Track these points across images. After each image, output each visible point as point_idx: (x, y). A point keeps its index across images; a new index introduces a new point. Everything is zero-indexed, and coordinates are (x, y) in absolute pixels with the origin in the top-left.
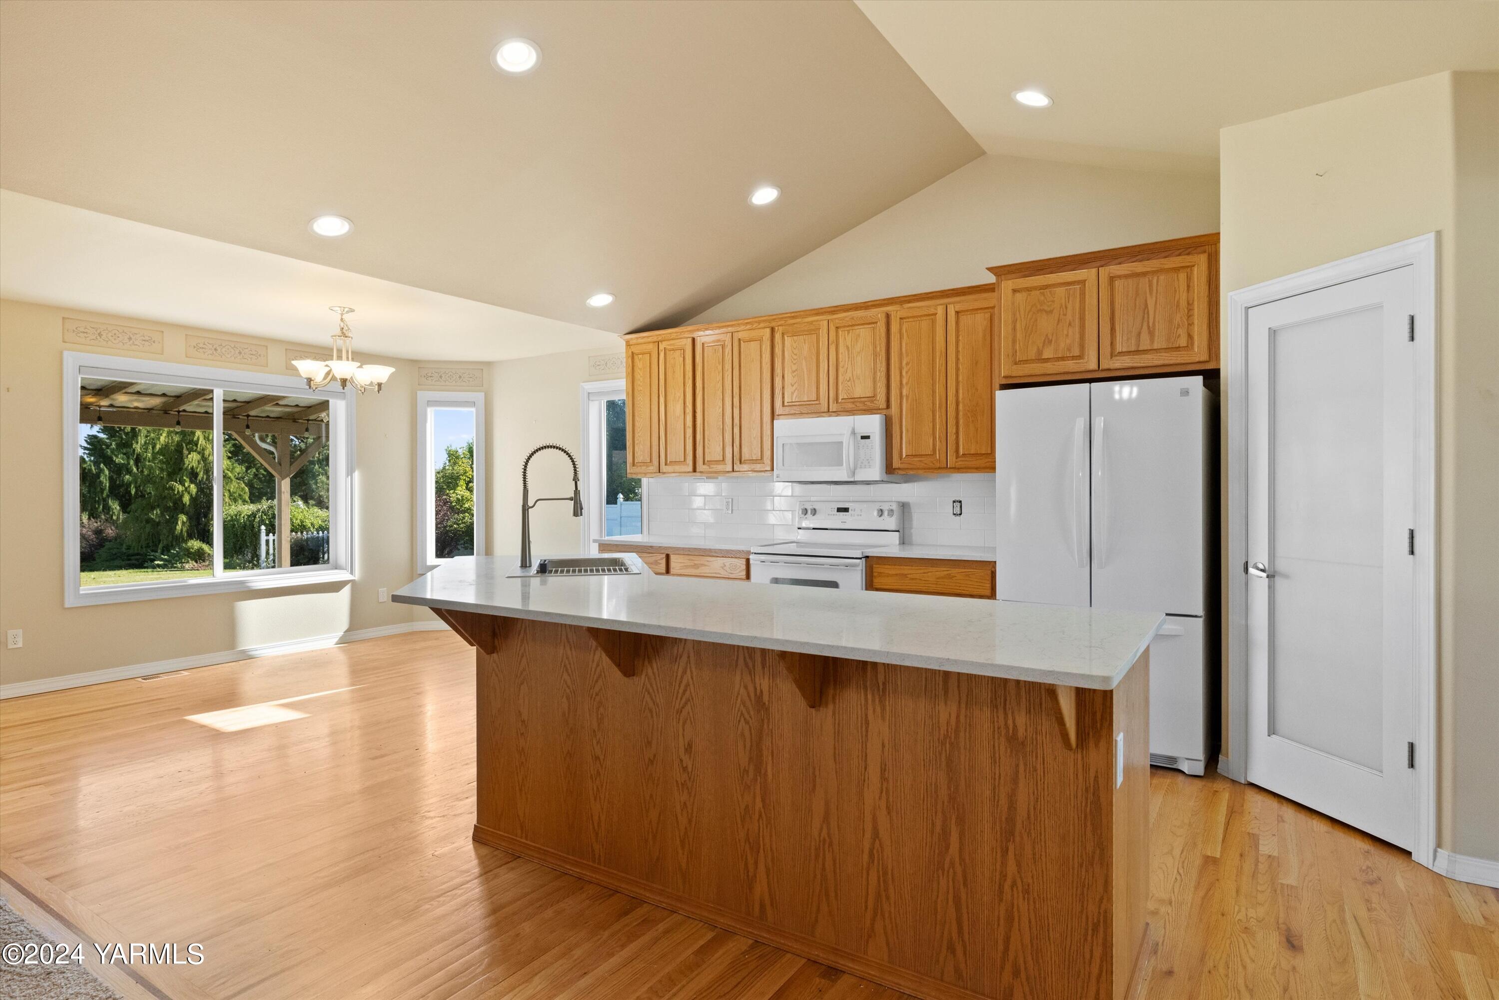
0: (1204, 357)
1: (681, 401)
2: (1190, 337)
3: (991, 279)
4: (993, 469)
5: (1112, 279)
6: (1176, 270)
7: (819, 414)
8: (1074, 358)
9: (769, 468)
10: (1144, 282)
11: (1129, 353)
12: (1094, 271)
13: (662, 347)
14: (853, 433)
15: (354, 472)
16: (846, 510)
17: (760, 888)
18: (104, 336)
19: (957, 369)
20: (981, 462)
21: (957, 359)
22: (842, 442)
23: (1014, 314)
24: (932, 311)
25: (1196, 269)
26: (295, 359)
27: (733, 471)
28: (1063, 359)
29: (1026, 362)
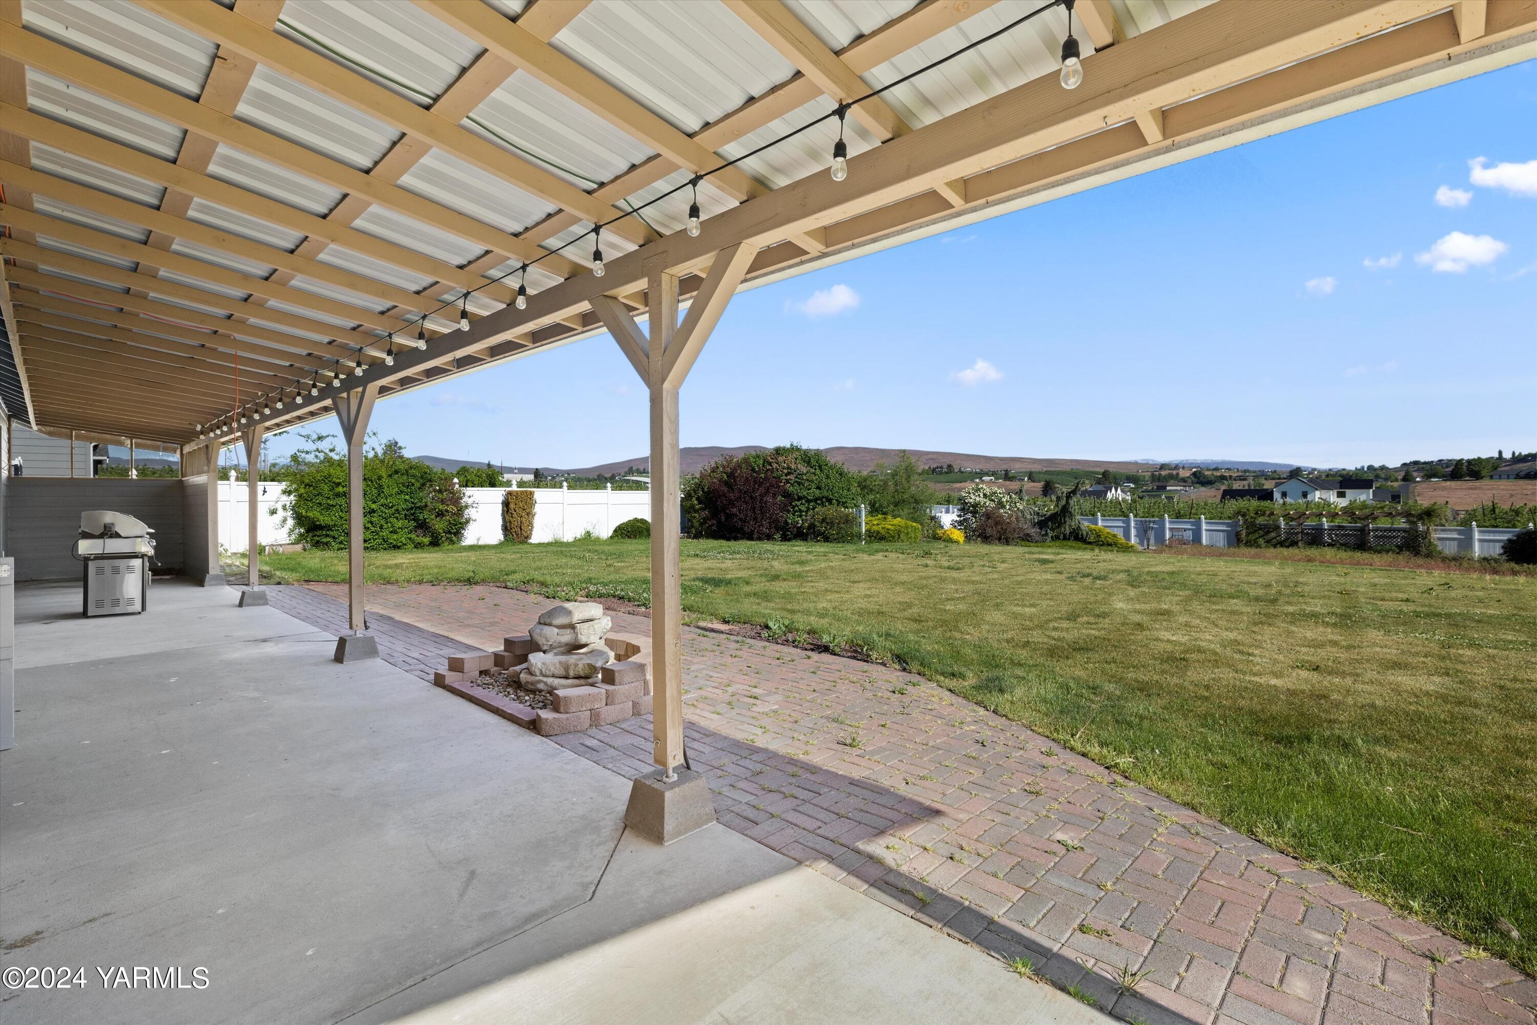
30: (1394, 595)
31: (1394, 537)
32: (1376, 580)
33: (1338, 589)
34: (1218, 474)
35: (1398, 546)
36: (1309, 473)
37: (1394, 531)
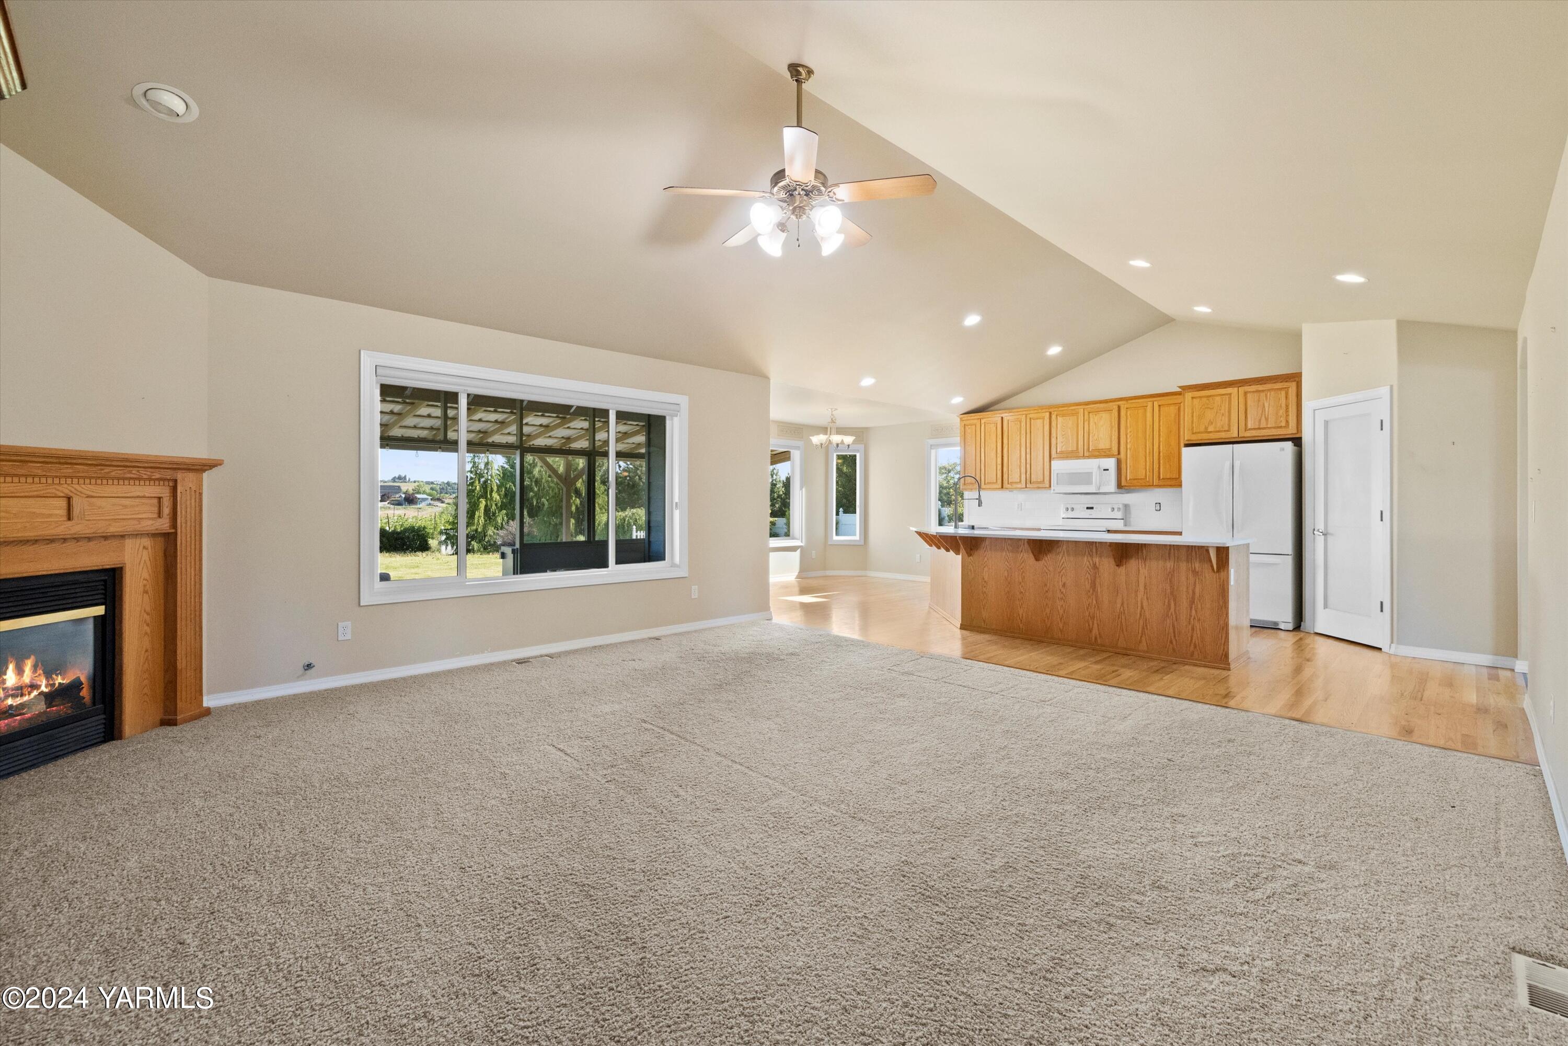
0: (1295, 431)
1: (995, 450)
2: (1287, 422)
3: (1179, 390)
4: (1180, 485)
5: (1246, 393)
6: (1281, 389)
7: (1078, 457)
8: (1225, 431)
9: (1048, 486)
10: (1263, 395)
11: (1254, 429)
12: (1236, 389)
13: (983, 422)
14: (1099, 467)
16: (1092, 508)
17: (1095, 631)
19: (1159, 435)
20: (1173, 482)
21: (1159, 430)
22: (1092, 473)
23: (1193, 409)
24: (1145, 405)
25: (1290, 389)
27: (1026, 488)
28: (1219, 431)
29: (1199, 433)
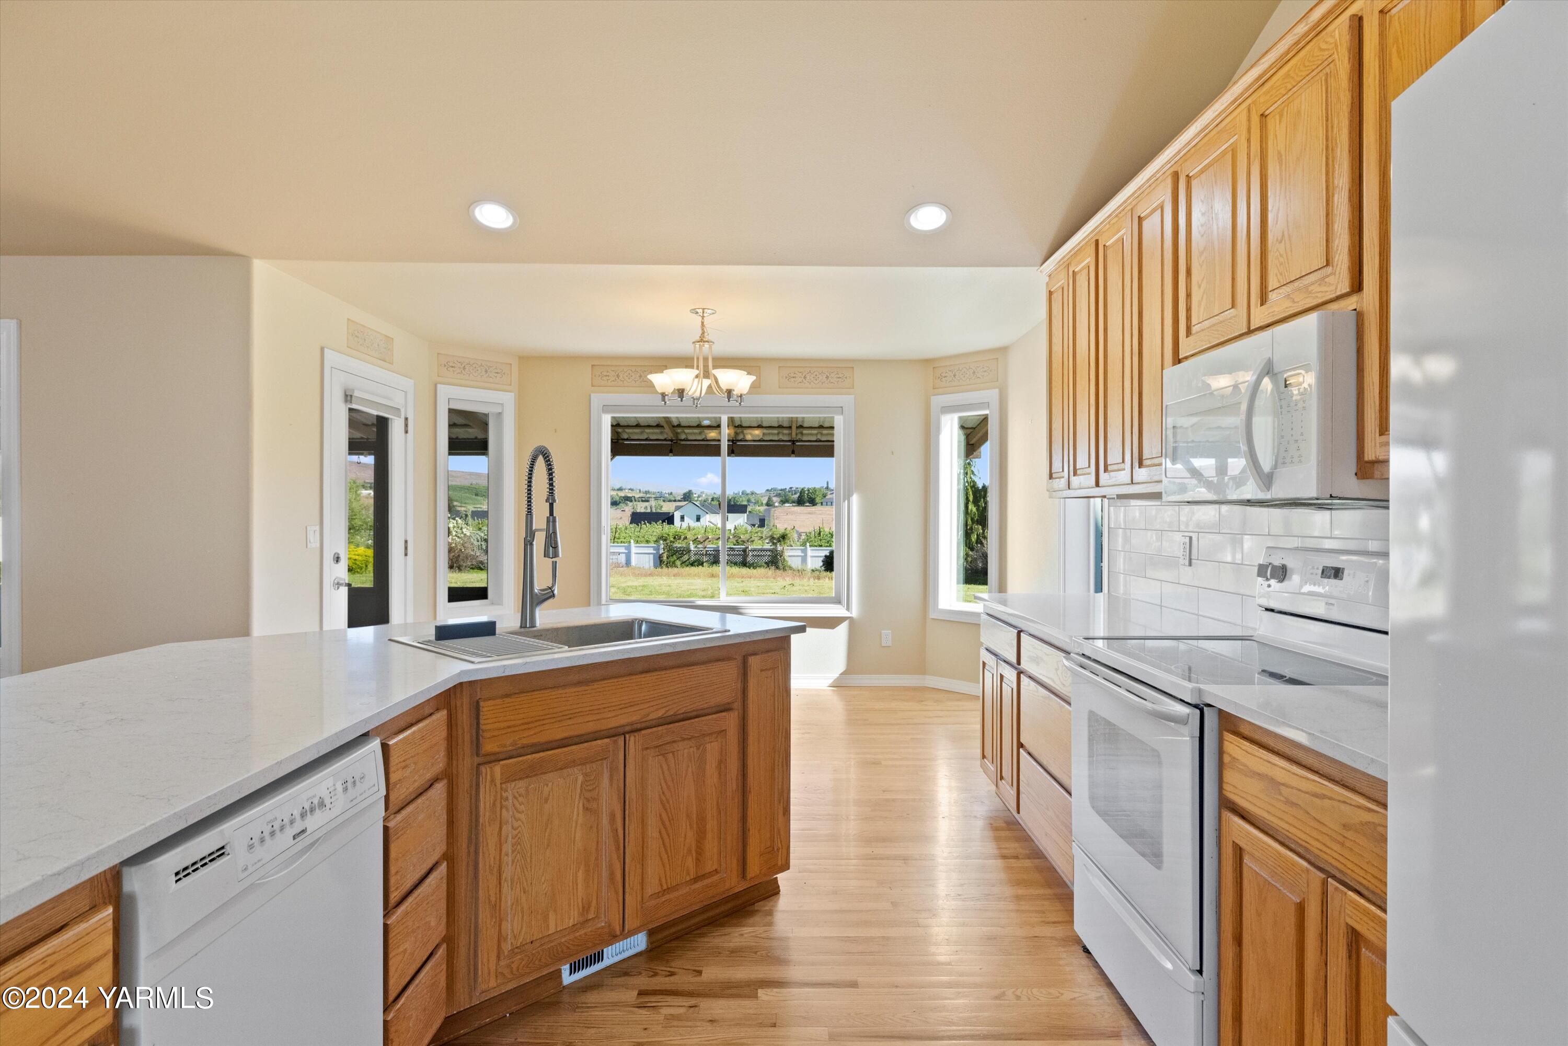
1: (1087, 360)
13: (1071, 270)
15: (852, 495)
18: (621, 378)
26: (651, 373)
27: (1132, 483)
30: (768, 591)
31: (764, 556)
32: (758, 584)
33: (741, 589)
34: (622, 494)
35: (766, 563)
36: (699, 497)
37: (764, 551)
